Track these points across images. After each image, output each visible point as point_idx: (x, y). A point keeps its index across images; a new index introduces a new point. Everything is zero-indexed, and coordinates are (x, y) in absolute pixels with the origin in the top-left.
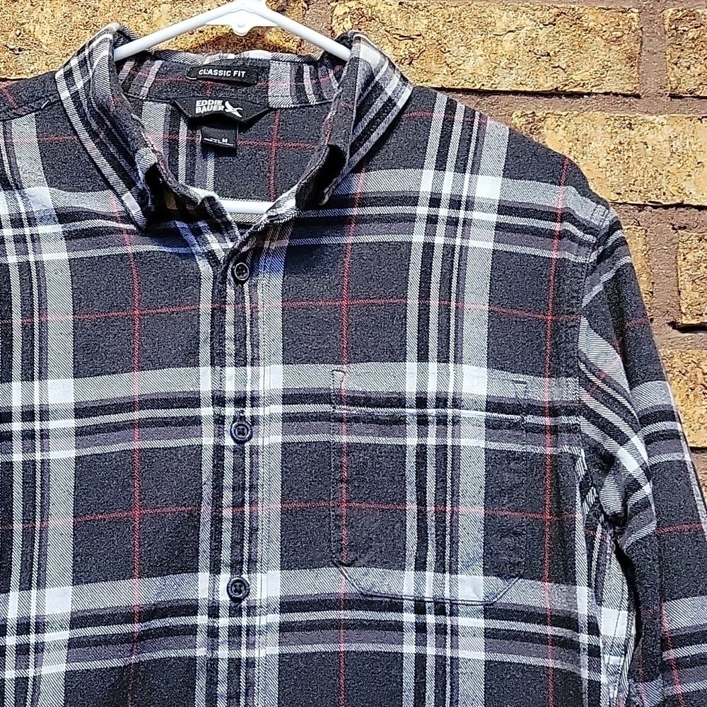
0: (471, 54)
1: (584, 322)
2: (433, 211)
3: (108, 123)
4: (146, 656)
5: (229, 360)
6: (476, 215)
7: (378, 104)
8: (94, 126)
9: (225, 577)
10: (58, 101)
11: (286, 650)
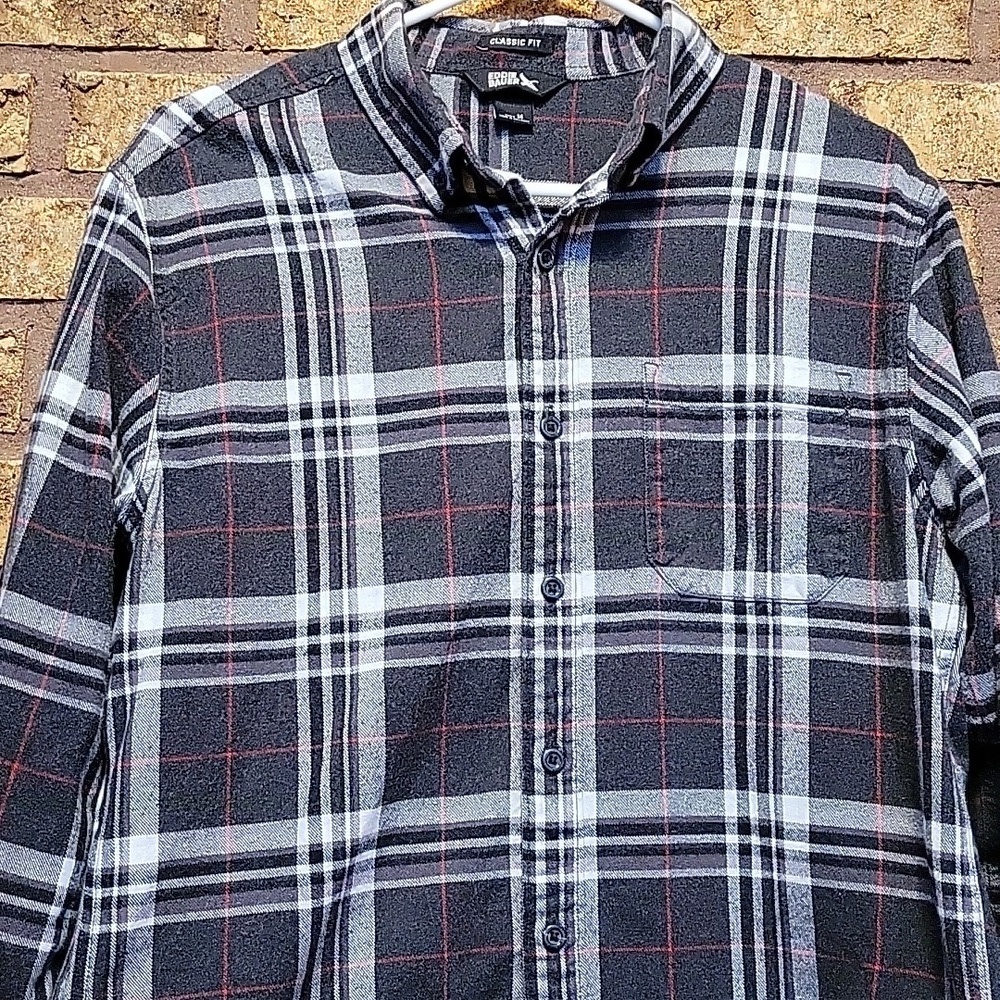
0: (784, 16)
1: (914, 309)
2: (749, 192)
3: (404, 101)
4: (461, 657)
5: (537, 352)
6: (795, 196)
7: (690, 76)
8: (386, 103)
9: (539, 577)
10: (342, 76)
11: (603, 650)
